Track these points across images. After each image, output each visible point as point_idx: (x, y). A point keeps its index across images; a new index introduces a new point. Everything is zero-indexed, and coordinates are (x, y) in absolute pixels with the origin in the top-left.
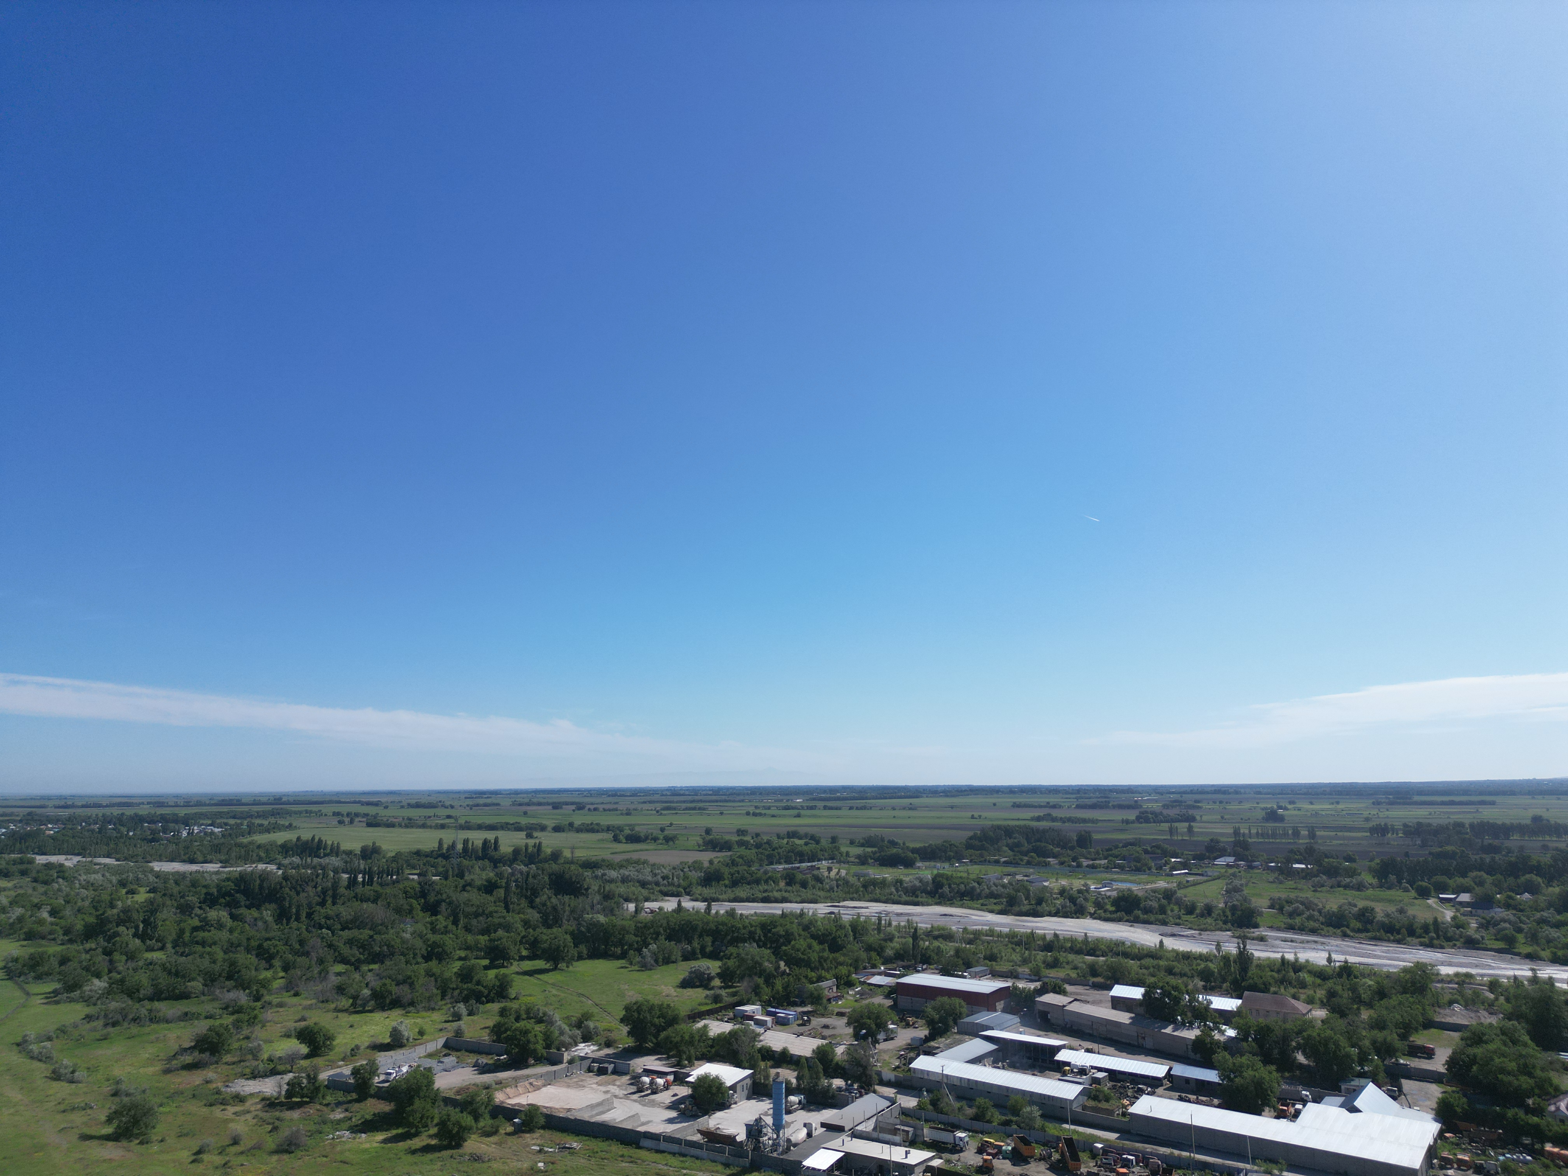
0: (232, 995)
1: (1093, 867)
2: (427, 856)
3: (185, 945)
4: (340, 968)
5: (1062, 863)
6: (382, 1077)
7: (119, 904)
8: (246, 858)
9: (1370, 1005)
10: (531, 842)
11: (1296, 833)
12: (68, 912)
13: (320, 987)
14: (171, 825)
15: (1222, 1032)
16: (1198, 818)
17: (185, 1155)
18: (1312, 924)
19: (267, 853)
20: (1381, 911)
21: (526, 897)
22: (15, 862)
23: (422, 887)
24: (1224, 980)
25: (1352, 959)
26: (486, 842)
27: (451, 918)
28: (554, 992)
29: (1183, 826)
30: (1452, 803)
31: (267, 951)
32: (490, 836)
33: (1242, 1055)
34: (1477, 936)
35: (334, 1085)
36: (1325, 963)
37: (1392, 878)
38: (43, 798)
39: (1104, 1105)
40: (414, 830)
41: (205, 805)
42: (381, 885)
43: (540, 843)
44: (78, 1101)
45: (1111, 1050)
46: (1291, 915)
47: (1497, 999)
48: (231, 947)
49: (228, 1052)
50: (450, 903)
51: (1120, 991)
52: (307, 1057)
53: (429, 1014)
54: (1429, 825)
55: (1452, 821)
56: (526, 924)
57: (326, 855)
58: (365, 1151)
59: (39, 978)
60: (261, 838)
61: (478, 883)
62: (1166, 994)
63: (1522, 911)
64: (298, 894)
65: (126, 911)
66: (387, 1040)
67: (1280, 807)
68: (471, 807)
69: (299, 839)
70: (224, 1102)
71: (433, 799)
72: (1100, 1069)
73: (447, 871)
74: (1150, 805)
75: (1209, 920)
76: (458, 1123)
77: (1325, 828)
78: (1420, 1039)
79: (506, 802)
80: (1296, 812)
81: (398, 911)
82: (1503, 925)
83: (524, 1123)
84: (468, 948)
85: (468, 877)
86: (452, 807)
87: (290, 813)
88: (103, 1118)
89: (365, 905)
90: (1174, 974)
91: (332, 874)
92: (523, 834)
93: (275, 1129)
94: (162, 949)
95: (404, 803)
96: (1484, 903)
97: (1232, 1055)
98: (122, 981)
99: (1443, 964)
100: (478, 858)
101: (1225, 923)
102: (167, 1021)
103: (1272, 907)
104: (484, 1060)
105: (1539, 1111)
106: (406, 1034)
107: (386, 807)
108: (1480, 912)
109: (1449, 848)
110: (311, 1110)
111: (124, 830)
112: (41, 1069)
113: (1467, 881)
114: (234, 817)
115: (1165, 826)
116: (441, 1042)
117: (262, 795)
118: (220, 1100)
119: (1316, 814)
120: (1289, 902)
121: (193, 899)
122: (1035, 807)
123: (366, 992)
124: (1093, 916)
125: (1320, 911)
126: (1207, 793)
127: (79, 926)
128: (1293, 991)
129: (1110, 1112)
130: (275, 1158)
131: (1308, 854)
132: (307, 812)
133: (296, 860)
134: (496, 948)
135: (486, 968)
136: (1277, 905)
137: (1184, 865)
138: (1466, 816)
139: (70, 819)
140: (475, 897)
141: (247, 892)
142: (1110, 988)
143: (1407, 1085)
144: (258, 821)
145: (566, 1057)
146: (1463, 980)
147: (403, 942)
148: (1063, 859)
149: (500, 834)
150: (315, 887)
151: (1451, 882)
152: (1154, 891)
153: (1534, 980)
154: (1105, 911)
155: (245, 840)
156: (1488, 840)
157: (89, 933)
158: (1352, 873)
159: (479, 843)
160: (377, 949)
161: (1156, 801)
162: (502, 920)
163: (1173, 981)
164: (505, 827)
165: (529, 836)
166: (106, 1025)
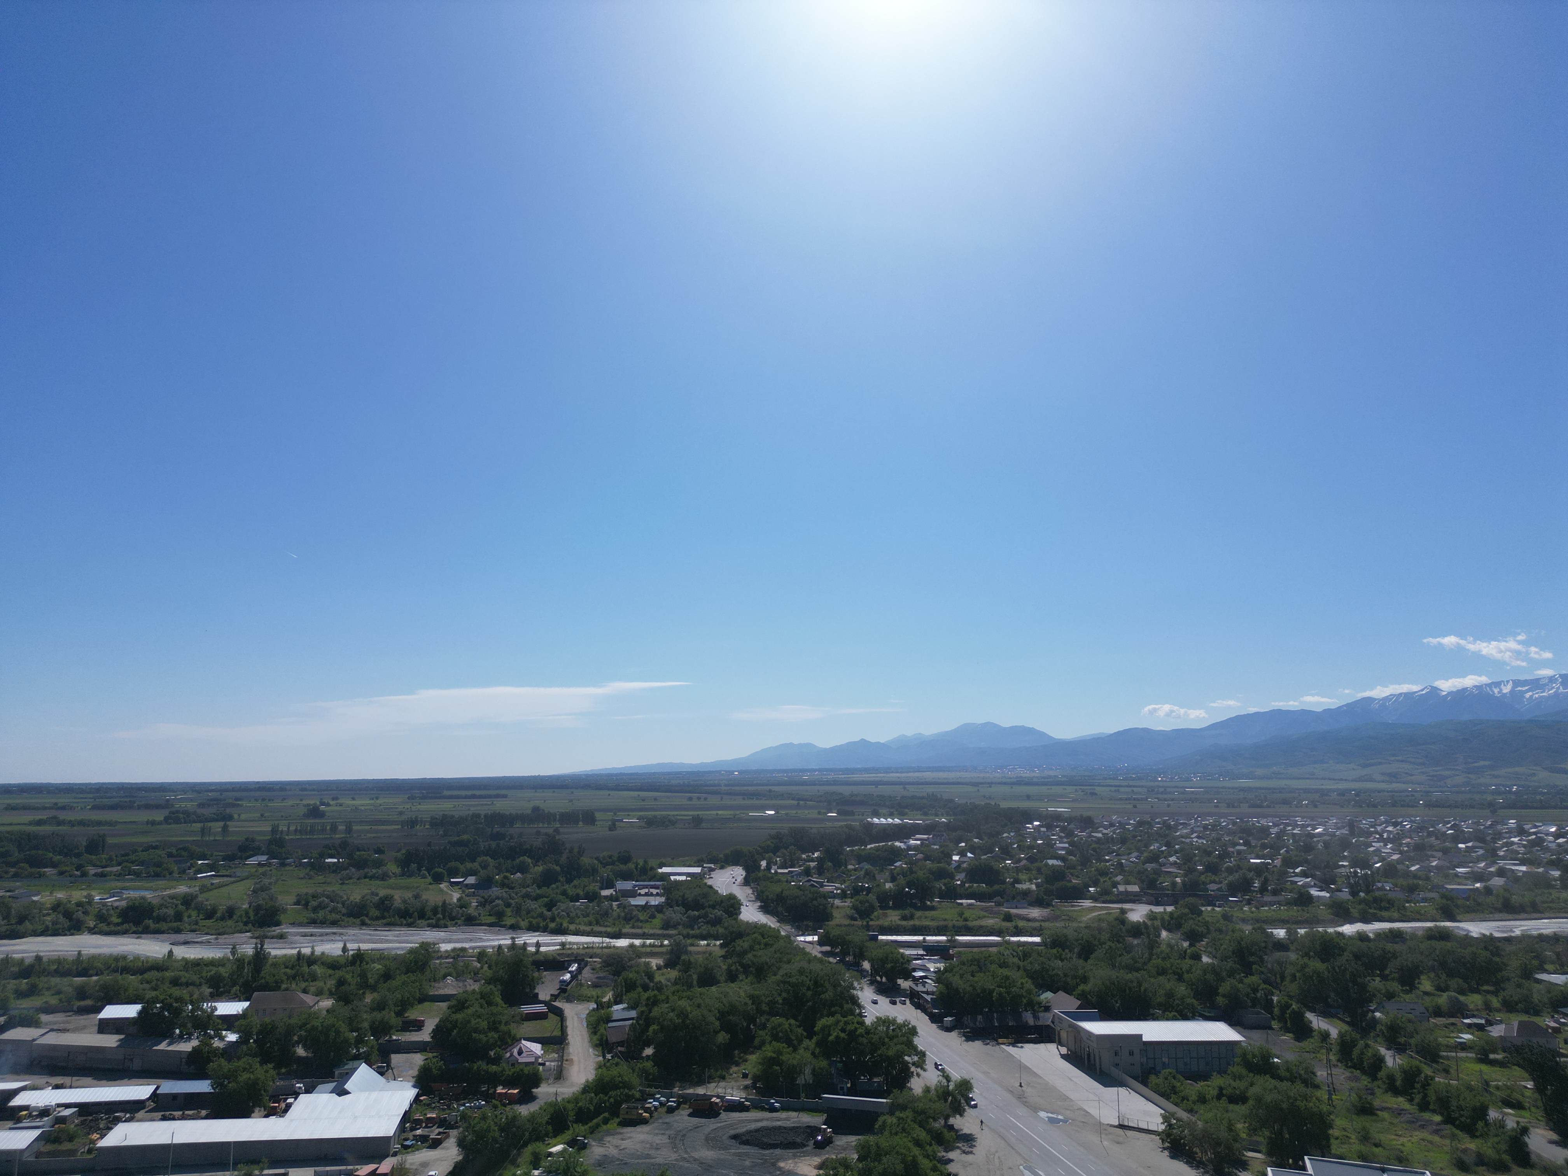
1: (102, 875)
5: (61, 873)
9: (374, 988)
11: (334, 828)
15: (222, 1038)
16: (236, 816)
18: (334, 916)
20: (399, 897)
24: (234, 985)
25: (364, 946)
29: (217, 826)
30: (474, 797)
33: (239, 1058)
34: (476, 914)
36: (340, 953)
37: (414, 866)
39: (66, 1146)
45: (88, 1080)
46: (315, 910)
47: (482, 968)
51: (111, 1012)
54: (453, 816)
55: (471, 813)
62: (166, 1006)
63: (512, 888)
67: (323, 804)
72: (67, 1106)
74: (183, 805)
75: (230, 923)
77: (361, 822)
78: (413, 1014)
80: (338, 808)
82: (497, 901)
90: (181, 985)
96: (485, 883)
97: (229, 1060)
99: (444, 941)
101: (246, 924)
103: (297, 903)
105: (497, 1060)
108: (481, 892)
109: (465, 837)
113: (475, 865)
115: (197, 826)
119: (356, 809)
120: (314, 897)
122: (37, 809)
124: (92, 931)
125: (343, 904)
126: (251, 790)
128: (303, 985)
129: (73, 1152)
131: (341, 848)
136: (302, 901)
137: (211, 868)
138: (483, 808)
142: (99, 1010)
143: (395, 1058)
146: (458, 954)
148: (65, 868)
151: (462, 867)
152: (172, 897)
153: (513, 946)
154: (109, 924)
156: (497, 829)
158: (379, 864)
161: (191, 800)
163: (177, 992)
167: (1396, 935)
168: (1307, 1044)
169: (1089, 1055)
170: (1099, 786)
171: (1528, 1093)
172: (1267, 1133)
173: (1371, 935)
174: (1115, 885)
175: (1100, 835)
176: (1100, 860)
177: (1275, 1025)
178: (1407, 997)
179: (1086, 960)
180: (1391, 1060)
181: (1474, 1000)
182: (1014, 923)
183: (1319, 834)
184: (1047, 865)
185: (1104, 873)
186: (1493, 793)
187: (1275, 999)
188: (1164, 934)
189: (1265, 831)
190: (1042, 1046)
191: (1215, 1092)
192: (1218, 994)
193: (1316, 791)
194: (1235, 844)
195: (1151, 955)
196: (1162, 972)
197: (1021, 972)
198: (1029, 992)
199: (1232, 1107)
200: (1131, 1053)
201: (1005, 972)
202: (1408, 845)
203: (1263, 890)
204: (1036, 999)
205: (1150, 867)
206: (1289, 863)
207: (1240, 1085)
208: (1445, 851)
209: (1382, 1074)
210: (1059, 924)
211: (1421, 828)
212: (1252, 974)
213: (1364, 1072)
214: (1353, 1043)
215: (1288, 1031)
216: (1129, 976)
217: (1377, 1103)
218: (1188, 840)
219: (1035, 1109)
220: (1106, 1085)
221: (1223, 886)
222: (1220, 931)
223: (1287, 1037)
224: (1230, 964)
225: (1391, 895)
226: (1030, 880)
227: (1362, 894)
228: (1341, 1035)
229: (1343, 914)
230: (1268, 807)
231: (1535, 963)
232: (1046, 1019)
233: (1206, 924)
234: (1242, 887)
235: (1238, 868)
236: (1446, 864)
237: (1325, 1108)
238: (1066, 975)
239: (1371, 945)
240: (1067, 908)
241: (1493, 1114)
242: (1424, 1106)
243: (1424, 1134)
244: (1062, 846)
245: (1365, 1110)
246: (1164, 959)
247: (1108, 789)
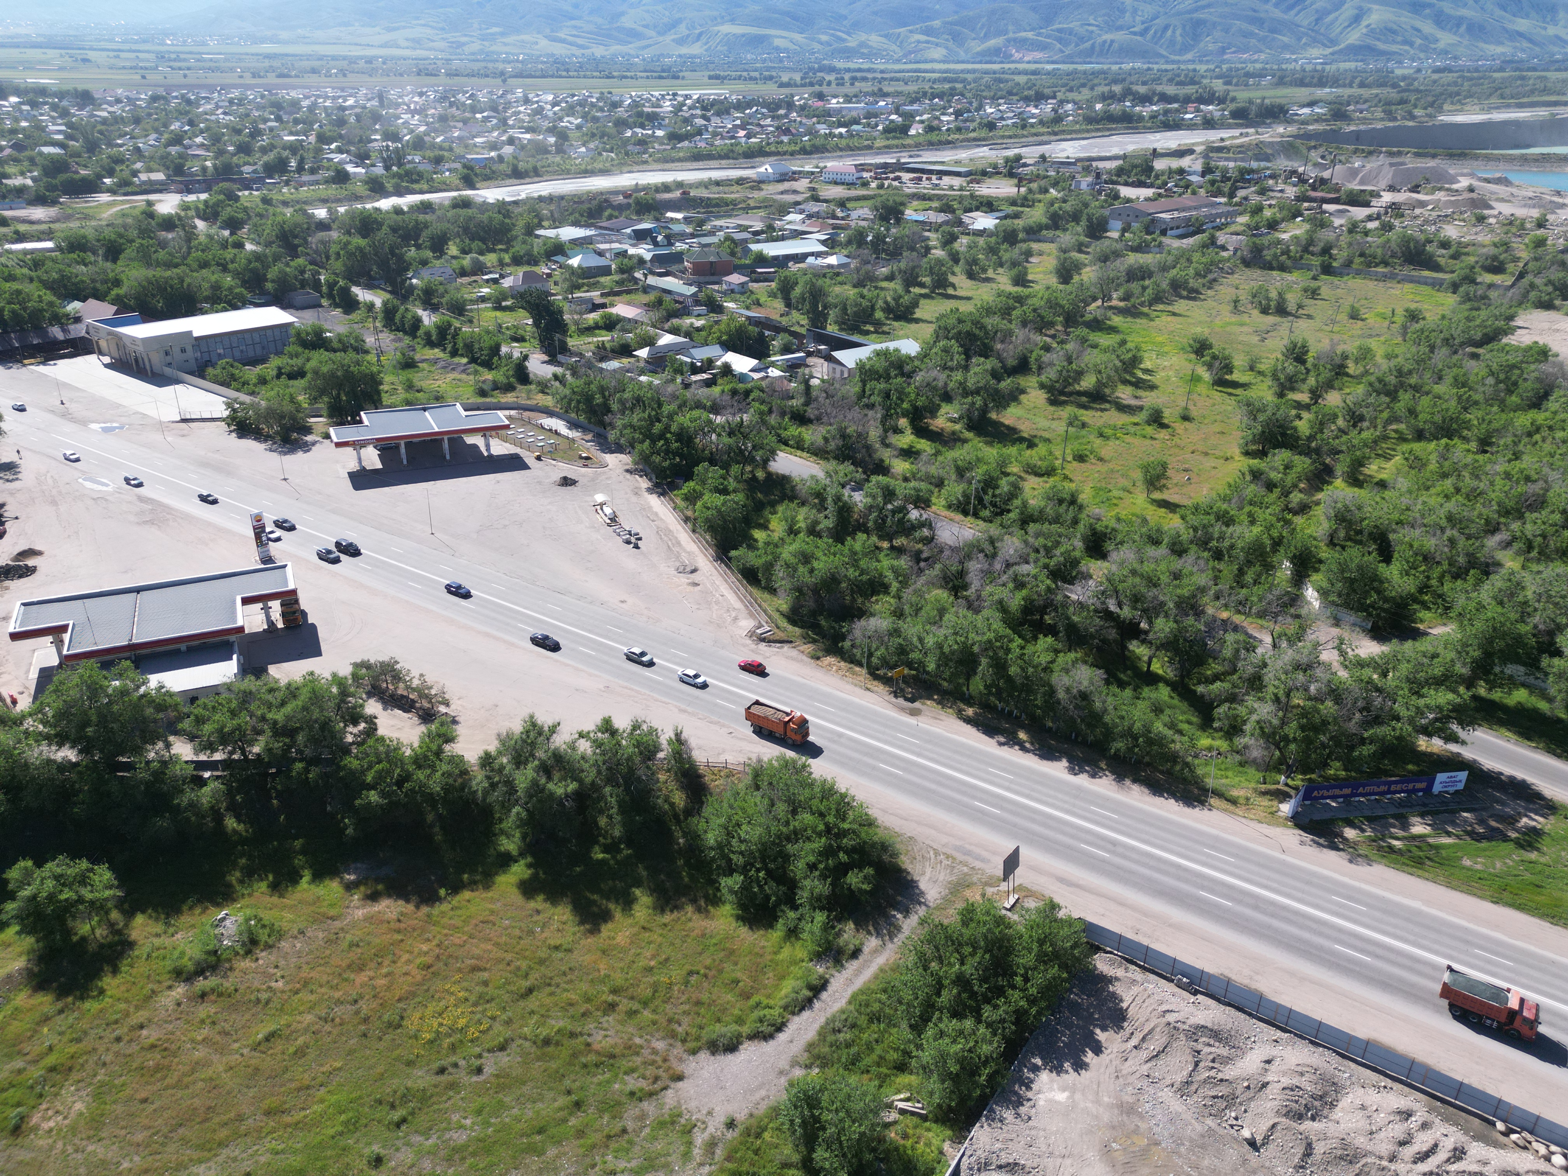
167: (426, 207)
168: (356, 316)
169: (136, 360)
170: (92, 49)
171: (528, 328)
172: (326, 399)
173: (405, 209)
174: (135, 173)
175: (105, 114)
176: (110, 145)
177: (325, 302)
178: (437, 263)
179: (115, 260)
180: (428, 319)
181: (490, 259)
182: (12, 228)
183: (352, 107)
184: (41, 154)
185: (119, 161)
186: (505, 61)
187: (322, 278)
188: (200, 224)
189: (295, 104)
190: (80, 359)
191: (275, 373)
192: (266, 280)
193: (345, 58)
194: (266, 121)
195: (190, 248)
196: (204, 265)
197: (36, 284)
198: (51, 304)
199: (291, 382)
200: (183, 351)
201: (15, 286)
202: (433, 116)
203: (300, 169)
204: (62, 311)
205: (174, 150)
206: (323, 139)
207: (297, 362)
208: (465, 122)
209: (420, 332)
210: (74, 225)
211: (444, 98)
212: (298, 257)
213: (406, 333)
214: (395, 310)
215: (337, 306)
216: (168, 273)
217: (417, 357)
218: (213, 118)
219: (84, 423)
220: (160, 385)
221: (259, 167)
222: (261, 216)
223: (337, 312)
224: (275, 248)
225: (421, 168)
226: (22, 174)
227: (395, 168)
228: (385, 304)
229: (377, 188)
230: (297, 76)
231: (536, 221)
232: (78, 331)
233: (245, 209)
234: (278, 168)
235: (272, 147)
236: (465, 134)
237: (375, 369)
238: (93, 281)
239: (406, 217)
240: (80, 204)
241: (504, 349)
242: (454, 353)
243: (455, 375)
244: (56, 129)
245: (409, 364)
246: (203, 251)
247: (105, 54)
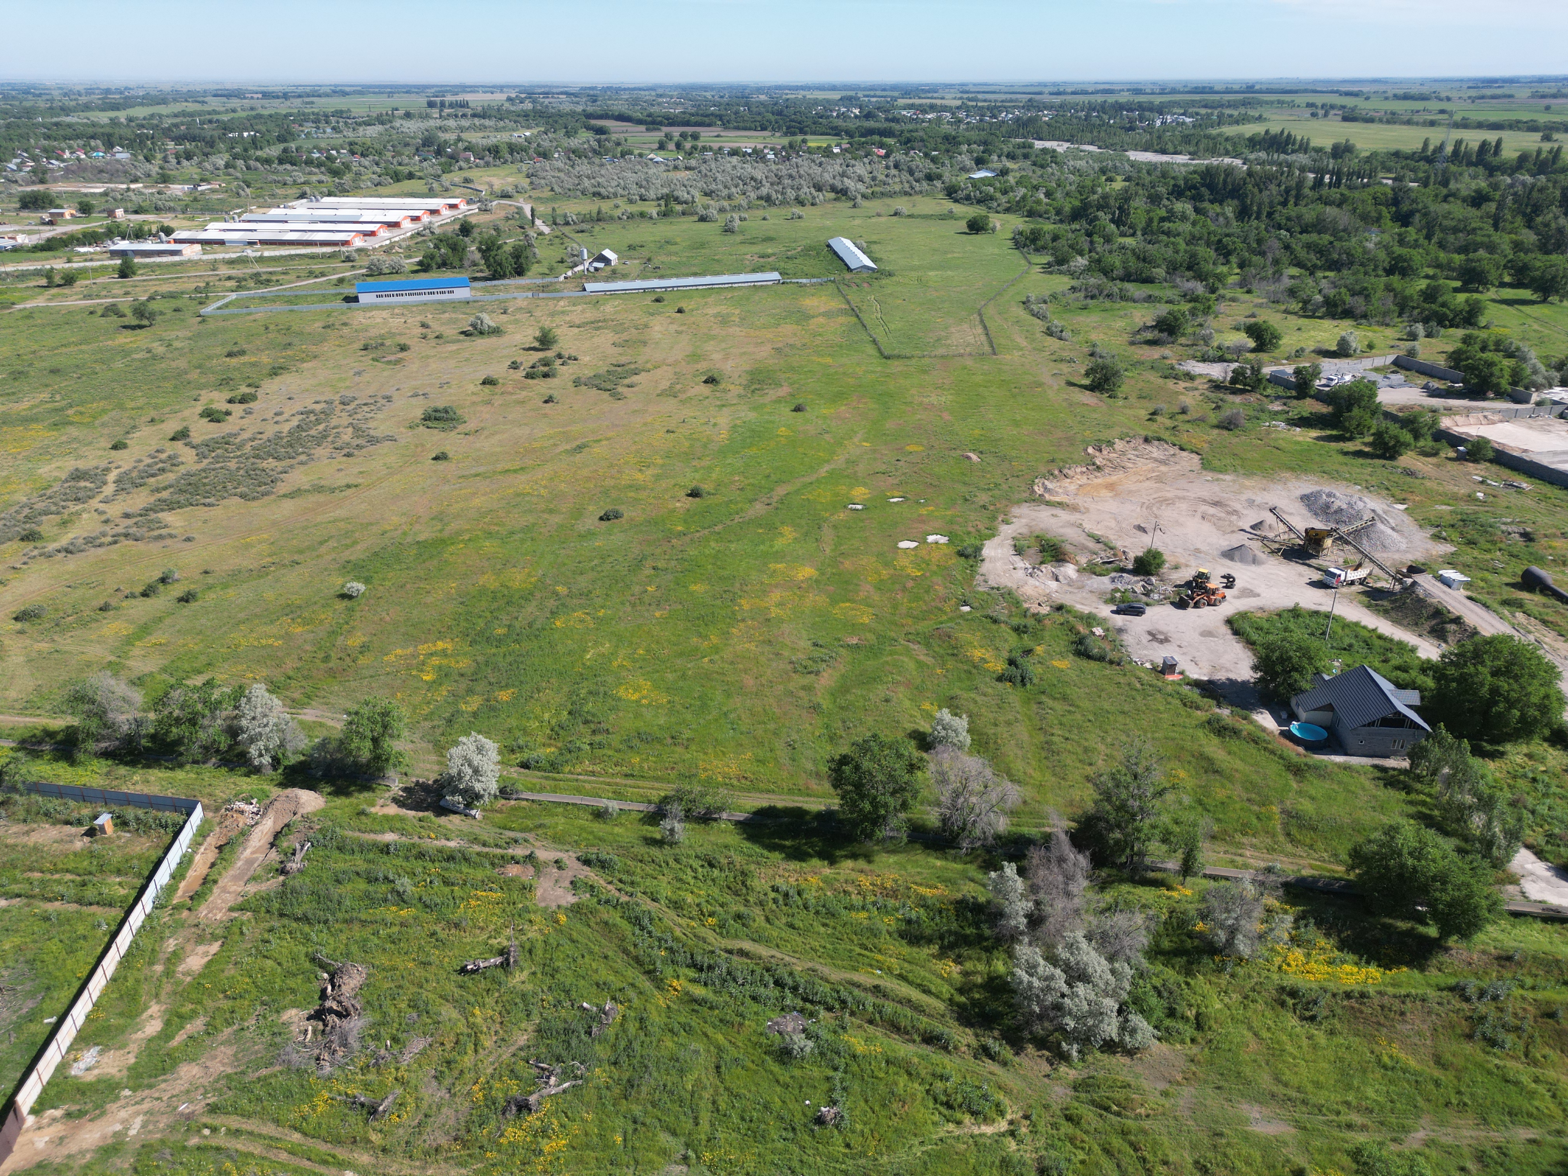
0: (1191, 284)
2: (1407, 158)
3: (1153, 233)
4: (1294, 271)
6: (1324, 382)
7: (1099, 190)
8: (1213, 151)
10: (1547, 146)
12: (1059, 195)
13: (1272, 288)
14: (1147, 114)
17: (1144, 414)
19: (1234, 147)
21: (1524, 215)
22: (1019, 146)
23: (1395, 194)
26: (1484, 145)
27: (1424, 232)
28: (1536, 326)
31: (1225, 247)
32: (1492, 137)
35: (1276, 380)
38: (1040, 84)
40: (1397, 127)
41: (1180, 92)
42: (1349, 188)
43: (1559, 149)
44: (1065, 354)
48: (1193, 240)
49: (1183, 335)
50: (1425, 215)
52: (1253, 351)
53: (1382, 328)
56: (1517, 246)
57: (1293, 151)
58: (1299, 443)
59: (1037, 250)
60: (1229, 130)
61: (1464, 193)
64: (1261, 191)
65: (1105, 197)
66: (1334, 348)
68: (1473, 99)
69: (1267, 132)
70: (1176, 377)
71: (1425, 90)
73: (1428, 177)
76: (1396, 437)
79: (1523, 94)
81: (1364, 217)
83: (1468, 453)
84: (1439, 266)
85: (1453, 186)
86: (1448, 99)
87: (1261, 103)
88: (1083, 372)
89: (1328, 209)
91: (1297, 173)
92: (1538, 136)
93: (1218, 408)
94: (1133, 235)
95: (1390, 94)
98: (1099, 261)
100: (1470, 164)
102: (1134, 301)
104: (1435, 384)
106: (1354, 345)
107: (1367, 99)
110: (1252, 398)
111: (1106, 117)
112: (1039, 326)
114: (1205, 106)
116: (1391, 358)
117: (1234, 82)
118: (1172, 374)
121: (1162, 190)
123: (1319, 298)
127: (1067, 209)
130: (1216, 431)
132: (1279, 102)
133: (1263, 155)
134: (1474, 269)
135: (1456, 290)
139: (1062, 106)
140: (1458, 210)
141: (1211, 187)
144: (1228, 111)
145: (1535, 397)
147: (1366, 251)
149: (1505, 135)
150: (1279, 185)
155: (1214, 132)
157: (1076, 215)
159: (1475, 146)
160: (1335, 256)
162: (1486, 239)
164: (1515, 125)
165: (1547, 138)
166: (1086, 297)
